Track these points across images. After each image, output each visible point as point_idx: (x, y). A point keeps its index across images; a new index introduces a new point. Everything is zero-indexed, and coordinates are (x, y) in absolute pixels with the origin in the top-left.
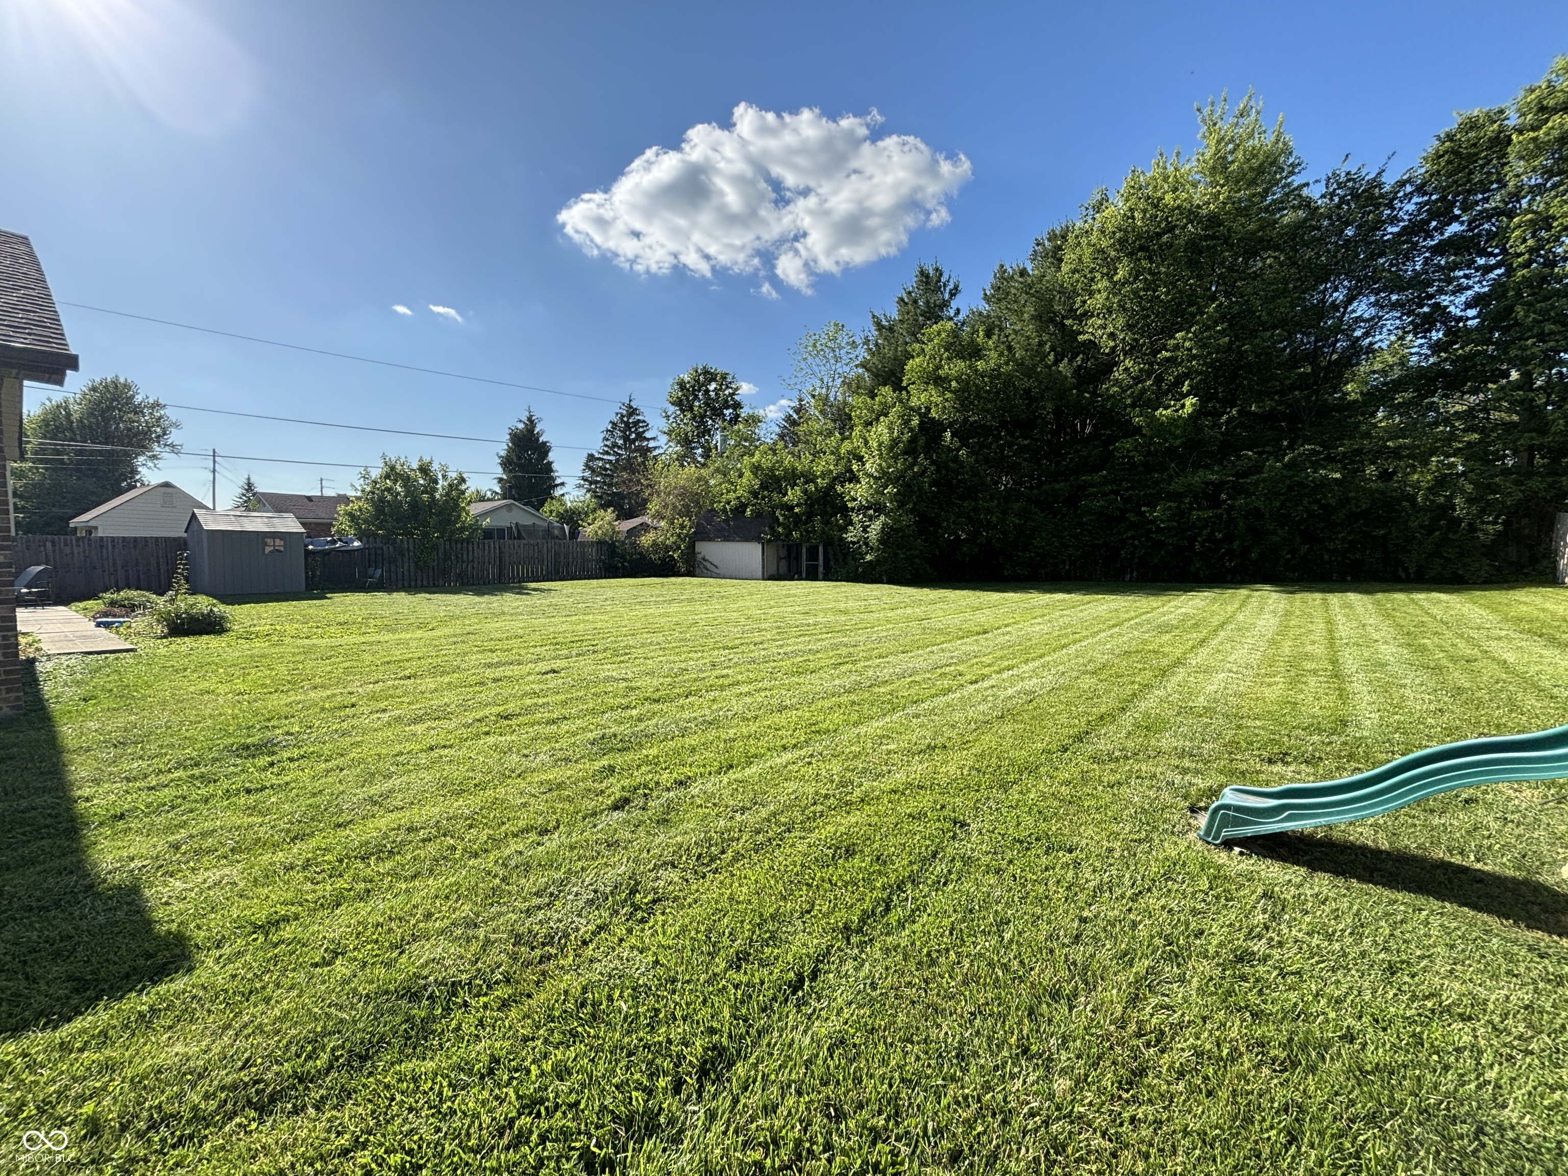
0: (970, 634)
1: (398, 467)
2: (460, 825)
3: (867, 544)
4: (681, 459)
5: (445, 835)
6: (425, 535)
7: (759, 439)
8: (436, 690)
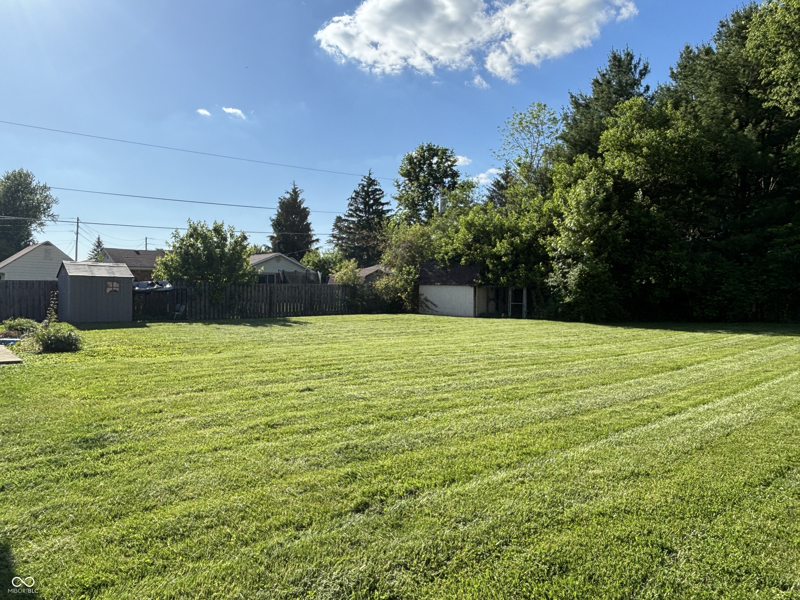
0: (663, 369)
1: (199, 229)
2: (236, 516)
3: (566, 288)
4: (408, 218)
5: (223, 524)
6: (217, 280)
7: (472, 202)
8: (221, 401)
